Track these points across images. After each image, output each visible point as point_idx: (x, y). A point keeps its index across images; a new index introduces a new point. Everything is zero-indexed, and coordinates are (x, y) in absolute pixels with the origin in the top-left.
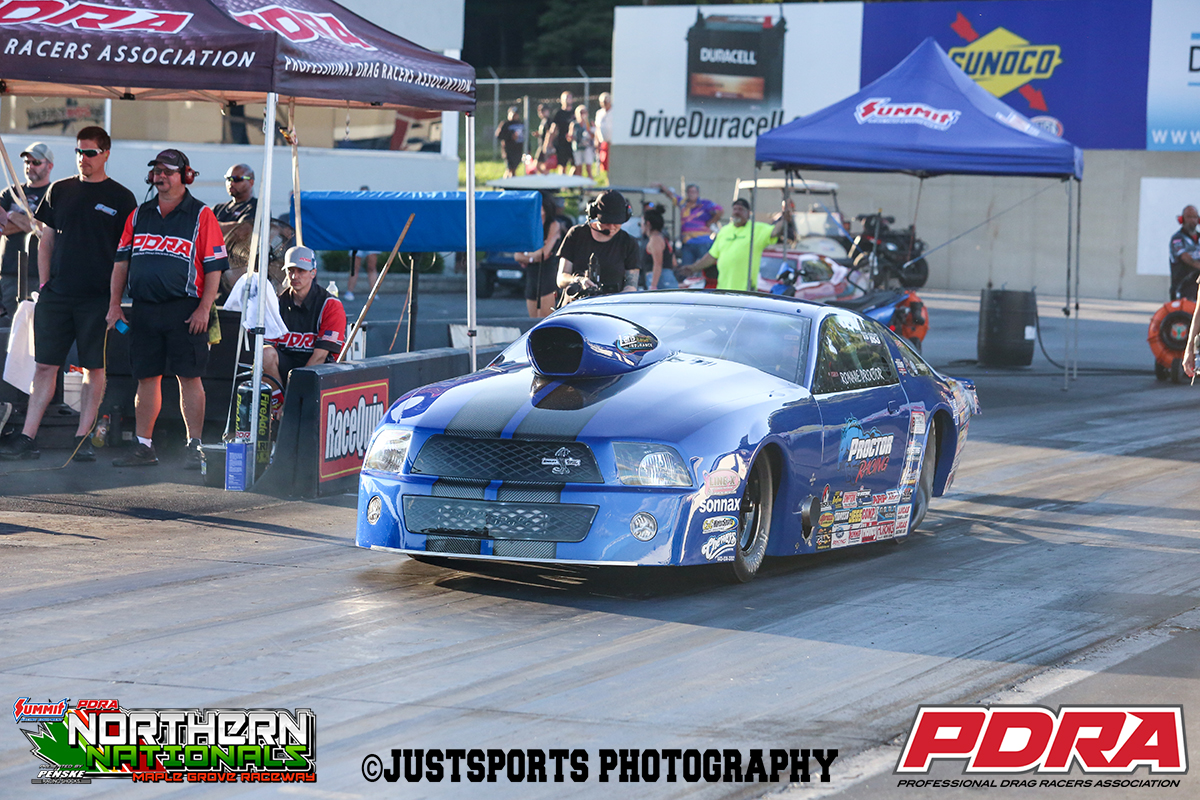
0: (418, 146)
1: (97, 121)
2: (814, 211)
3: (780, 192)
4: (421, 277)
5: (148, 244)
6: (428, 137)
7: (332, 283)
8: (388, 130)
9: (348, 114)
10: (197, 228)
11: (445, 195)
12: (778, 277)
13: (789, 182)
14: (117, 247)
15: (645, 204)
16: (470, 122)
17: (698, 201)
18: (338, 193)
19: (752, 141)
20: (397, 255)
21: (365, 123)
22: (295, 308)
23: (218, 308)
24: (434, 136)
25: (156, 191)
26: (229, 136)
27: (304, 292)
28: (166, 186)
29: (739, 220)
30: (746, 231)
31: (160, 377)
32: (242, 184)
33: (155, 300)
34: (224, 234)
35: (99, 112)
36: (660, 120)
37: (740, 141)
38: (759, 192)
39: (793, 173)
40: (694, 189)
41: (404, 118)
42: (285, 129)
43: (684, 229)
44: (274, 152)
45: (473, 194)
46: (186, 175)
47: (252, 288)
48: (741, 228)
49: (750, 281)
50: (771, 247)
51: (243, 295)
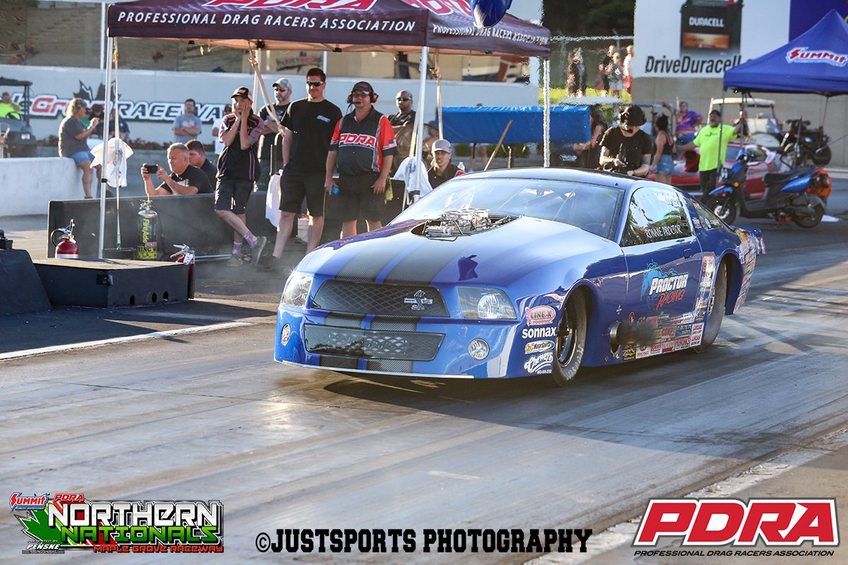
0: (514, 79)
1: (318, 66)
2: (760, 118)
3: (739, 106)
4: (516, 160)
5: (348, 139)
6: (521, 73)
7: (461, 163)
8: (495, 69)
9: (470, 59)
10: (378, 129)
11: (530, 109)
12: (737, 158)
13: (744, 100)
14: (330, 142)
15: (654, 114)
16: (547, 64)
17: (687, 112)
18: (465, 108)
19: (721, 75)
20: (501, 146)
21: (481, 65)
22: (438, 177)
23: (391, 178)
24: (525, 72)
25: (354, 107)
26: (398, 74)
27: (444, 167)
28: (362, 104)
29: (714, 124)
30: (717, 130)
31: (356, 221)
32: (408, 102)
33: (352, 173)
34: (395, 133)
35: (320, 60)
36: (664, 62)
37: (714, 75)
38: (726, 105)
39: (747, 94)
40: (684, 104)
41: (506, 62)
42: (433, 68)
43: (678, 129)
44: (426, 83)
45: (549, 107)
46: (373, 98)
47: (413, 166)
48: (715, 129)
49: (719, 162)
50: (732, 141)
51: (407, 171)
